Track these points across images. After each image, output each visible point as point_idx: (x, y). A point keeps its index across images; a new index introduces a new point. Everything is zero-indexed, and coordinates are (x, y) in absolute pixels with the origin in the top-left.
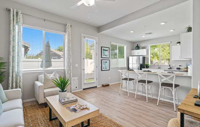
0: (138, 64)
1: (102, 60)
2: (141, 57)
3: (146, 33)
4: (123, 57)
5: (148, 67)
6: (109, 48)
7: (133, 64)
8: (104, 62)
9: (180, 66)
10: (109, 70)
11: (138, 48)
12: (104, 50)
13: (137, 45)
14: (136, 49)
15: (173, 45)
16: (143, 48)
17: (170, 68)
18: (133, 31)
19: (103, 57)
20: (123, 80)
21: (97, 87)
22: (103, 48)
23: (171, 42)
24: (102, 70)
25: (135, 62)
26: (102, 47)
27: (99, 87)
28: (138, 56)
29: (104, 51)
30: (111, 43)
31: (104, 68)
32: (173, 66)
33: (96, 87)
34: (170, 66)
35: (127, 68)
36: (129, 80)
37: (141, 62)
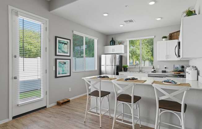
0: (114, 66)
1: (56, 59)
2: (118, 56)
3: (126, 20)
4: (93, 56)
5: (127, 69)
6: (70, 40)
7: (106, 65)
8: (60, 62)
9: (165, 68)
10: (70, 76)
11: (113, 43)
12: (59, 42)
13: (113, 38)
14: (111, 45)
15: (158, 41)
16: (120, 43)
17: (155, 71)
18: (107, 13)
19: (58, 54)
20: (91, 96)
21: (47, 107)
22: (58, 39)
23: (155, 37)
24: (56, 77)
25: (109, 63)
26: (56, 37)
27: (51, 107)
28: (114, 55)
29: (61, 44)
30: (74, 31)
31: (61, 72)
32: (157, 69)
33: (45, 107)
34: (153, 68)
35: (98, 72)
36: (101, 97)
37: (118, 63)
